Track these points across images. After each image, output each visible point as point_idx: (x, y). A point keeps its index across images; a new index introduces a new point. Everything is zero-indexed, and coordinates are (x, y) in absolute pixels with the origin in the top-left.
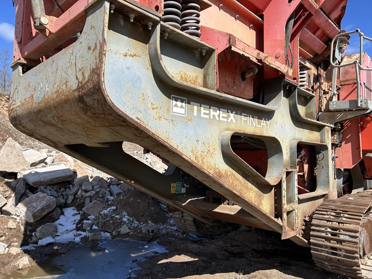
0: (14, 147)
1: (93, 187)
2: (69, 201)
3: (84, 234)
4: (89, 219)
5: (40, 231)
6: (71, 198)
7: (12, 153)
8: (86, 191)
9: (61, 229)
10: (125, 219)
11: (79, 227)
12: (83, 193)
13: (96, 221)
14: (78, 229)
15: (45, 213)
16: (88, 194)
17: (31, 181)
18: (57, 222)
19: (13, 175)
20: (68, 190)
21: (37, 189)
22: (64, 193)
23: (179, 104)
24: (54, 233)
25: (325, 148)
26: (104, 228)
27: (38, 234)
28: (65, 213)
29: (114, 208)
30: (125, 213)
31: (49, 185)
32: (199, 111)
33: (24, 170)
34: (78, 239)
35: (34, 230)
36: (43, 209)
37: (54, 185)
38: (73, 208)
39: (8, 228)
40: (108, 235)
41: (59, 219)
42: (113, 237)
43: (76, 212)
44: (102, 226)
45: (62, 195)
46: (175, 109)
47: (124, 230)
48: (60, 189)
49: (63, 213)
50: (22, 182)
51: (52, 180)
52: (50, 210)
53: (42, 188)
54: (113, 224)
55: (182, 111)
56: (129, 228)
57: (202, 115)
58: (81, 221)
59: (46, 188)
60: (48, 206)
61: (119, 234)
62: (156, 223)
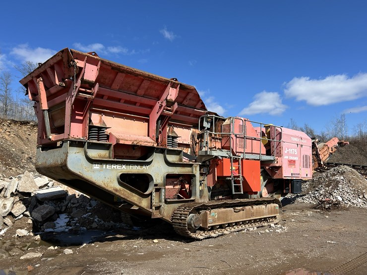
0: (29, 177)
1: (78, 201)
2: (63, 210)
3: (71, 228)
4: (74, 220)
5: (46, 225)
6: (64, 208)
7: (28, 180)
8: (73, 204)
9: (57, 225)
10: (96, 220)
11: (68, 224)
12: (72, 205)
13: (79, 221)
14: (67, 225)
15: (48, 216)
16: (74, 205)
17: (39, 198)
18: (55, 222)
19: (29, 194)
20: (62, 203)
21: (43, 202)
22: (60, 205)
23: (96, 165)
24: (54, 227)
25: (194, 176)
26: (83, 225)
27: (44, 227)
28: (60, 217)
29: (90, 213)
30: (96, 216)
31: (51, 200)
32: (106, 167)
33: (35, 191)
34: (67, 230)
35: (42, 225)
36: (47, 214)
37: (53, 200)
38: (65, 214)
39: (28, 223)
40: (85, 228)
41: (56, 220)
42: (87, 229)
43: (67, 216)
44: (82, 224)
45: (58, 206)
46: (95, 167)
47: (94, 225)
48: (57, 203)
49: (59, 217)
50: (34, 199)
51: (52, 197)
52: (51, 214)
53: (46, 202)
54: (88, 222)
55: (98, 167)
56: (98, 225)
57: (108, 168)
58: (69, 222)
59: (49, 202)
60: (50, 212)
61: (91, 228)
62: (115, 222)
